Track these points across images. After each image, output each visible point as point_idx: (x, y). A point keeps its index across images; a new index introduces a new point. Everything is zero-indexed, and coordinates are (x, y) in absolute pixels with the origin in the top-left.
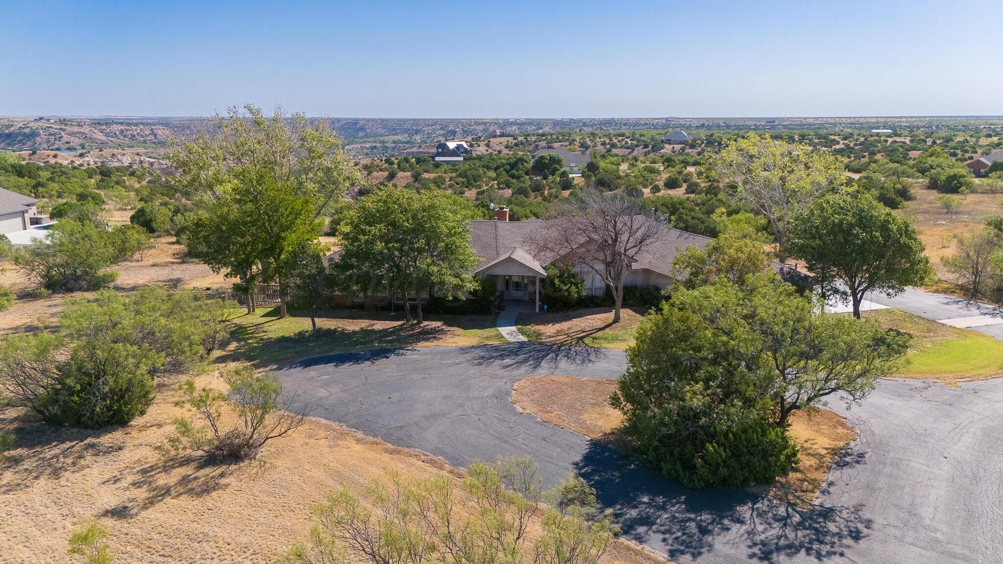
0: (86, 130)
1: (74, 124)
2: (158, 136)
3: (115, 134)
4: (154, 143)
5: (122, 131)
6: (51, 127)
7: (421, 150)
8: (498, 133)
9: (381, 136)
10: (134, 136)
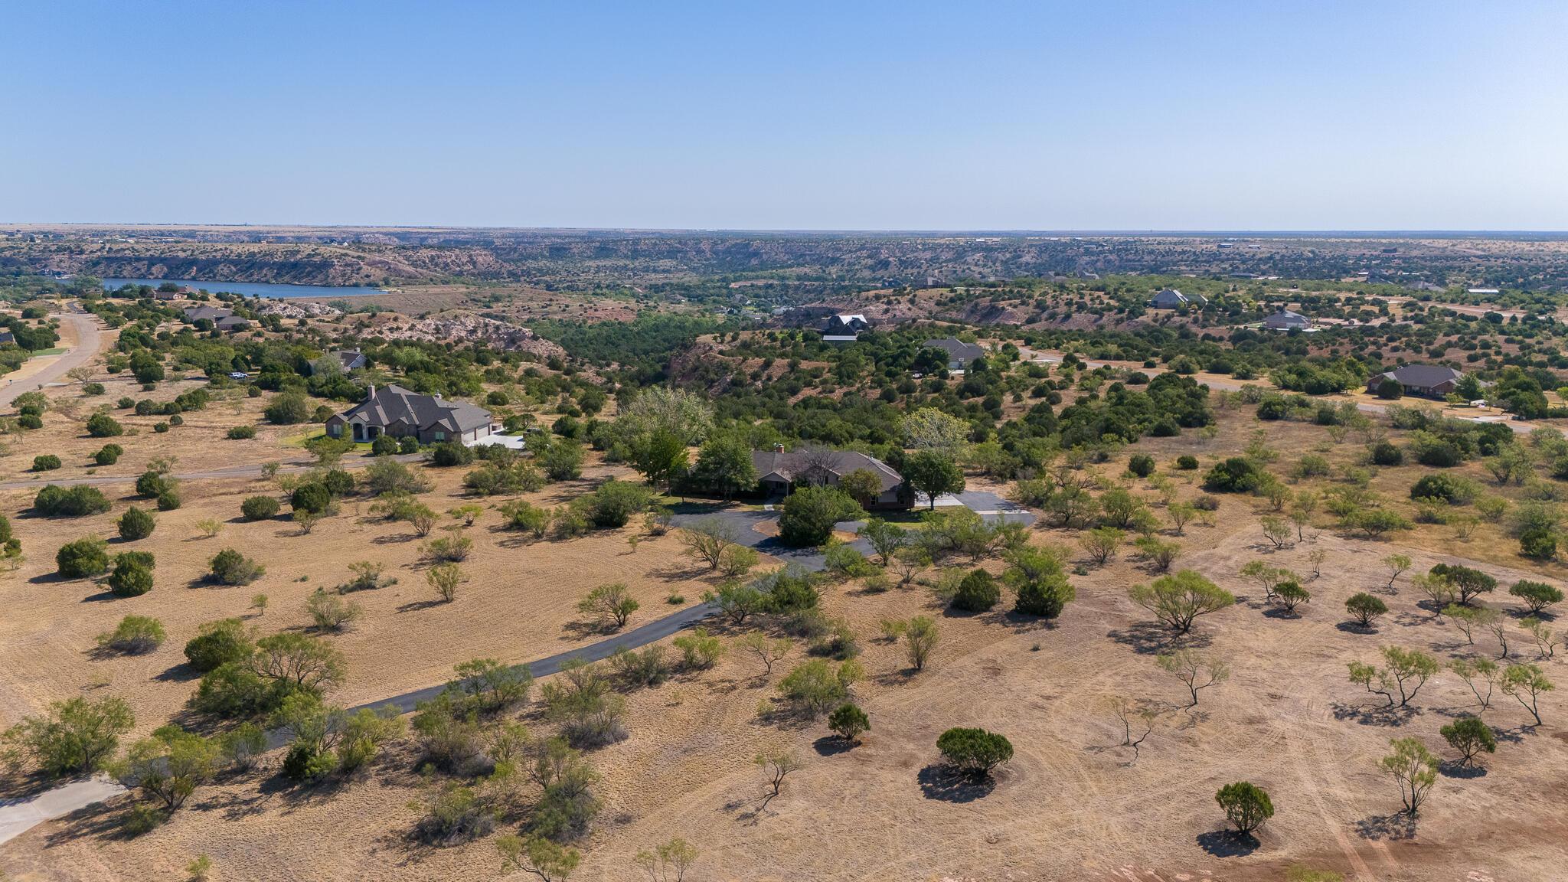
0: (389, 257)
1: (373, 248)
2: (479, 265)
3: (424, 262)
4: (473, 274)
5: (432, 259)
6: (346, 255)
7: (824, 305)
8: (930, 283)
9: (782, 267)
10: (447, 265)
